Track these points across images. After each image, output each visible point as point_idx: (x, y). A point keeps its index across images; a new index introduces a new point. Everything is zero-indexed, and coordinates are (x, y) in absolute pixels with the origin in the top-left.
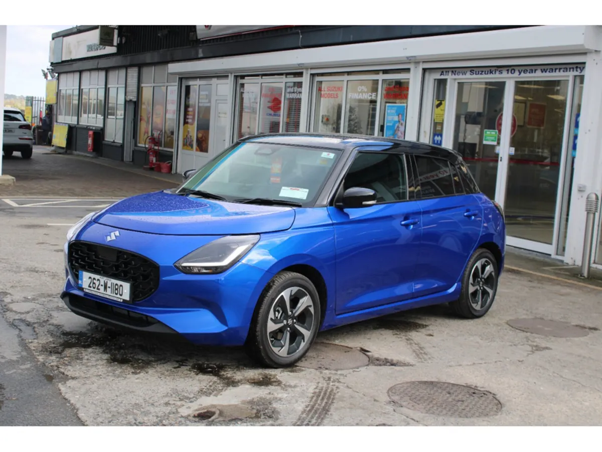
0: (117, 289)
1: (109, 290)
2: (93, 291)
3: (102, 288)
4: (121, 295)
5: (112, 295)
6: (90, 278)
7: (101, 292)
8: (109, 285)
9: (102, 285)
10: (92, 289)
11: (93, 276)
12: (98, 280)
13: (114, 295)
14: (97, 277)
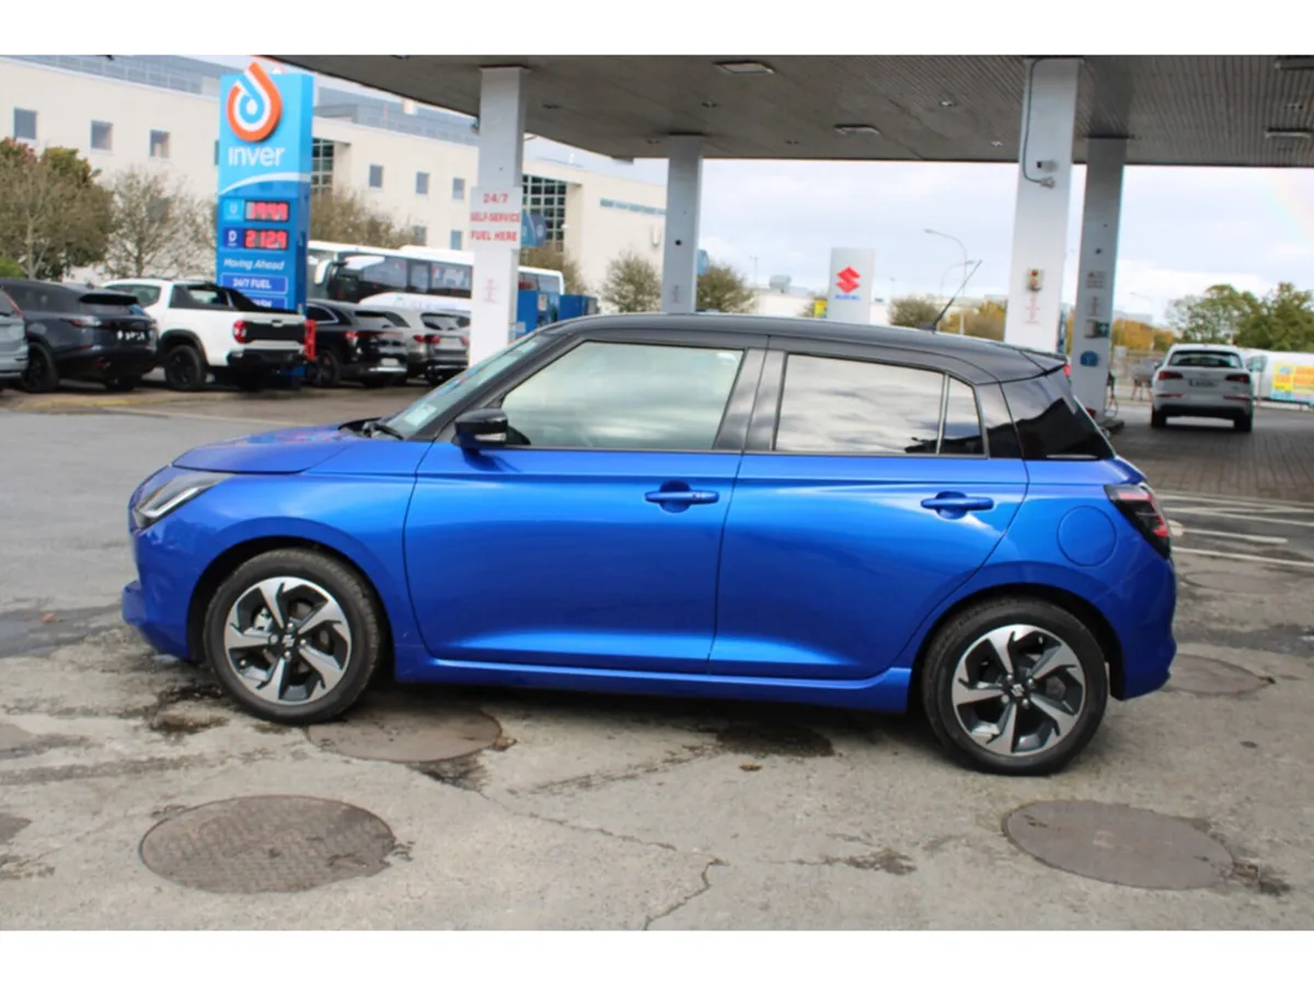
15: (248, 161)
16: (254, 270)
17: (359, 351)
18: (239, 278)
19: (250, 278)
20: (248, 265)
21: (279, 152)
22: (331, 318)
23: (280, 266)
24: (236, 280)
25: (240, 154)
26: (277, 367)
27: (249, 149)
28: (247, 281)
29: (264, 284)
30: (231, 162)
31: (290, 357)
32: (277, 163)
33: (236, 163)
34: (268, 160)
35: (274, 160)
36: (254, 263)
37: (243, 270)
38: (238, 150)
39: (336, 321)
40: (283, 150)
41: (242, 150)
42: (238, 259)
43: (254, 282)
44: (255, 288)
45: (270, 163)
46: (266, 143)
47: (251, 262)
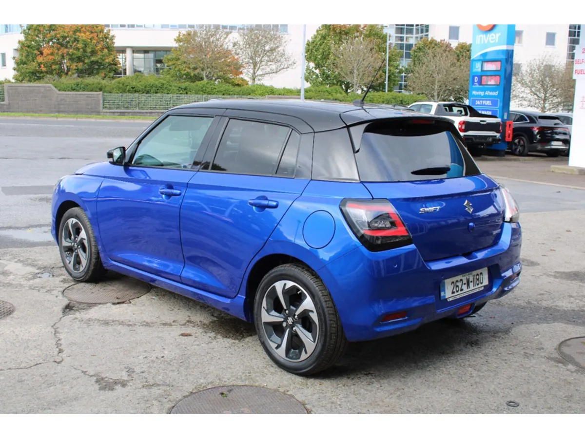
15: (484, 42)
16: (485, 96)
17: (538, 136)
18: (478, 100)
19: (483, 100)
20: (482, 94)
21: (498, 35)
22: (526, 120)
23: (496, 94)
24: (476, 101)
25: (481, 38)
26: (482, 144)
27: (485, 35)
28: (482, 101)
29: (488, 103)
30: (477, 43)
31: (490, 140)
32: (497, 41)
33: (479, 43)
34: (492, 40)
35: (495, 39)
36: (485, 93)
37: (480, 96)
38: (480, 36)
39: (528, 121)
40: (500, 34)
41: (482, 36)
42: (478, 91)
43: (484, 102)
44: (485, 105)
45: (493, 42)
46: (492, 32)
47: (483, 92)
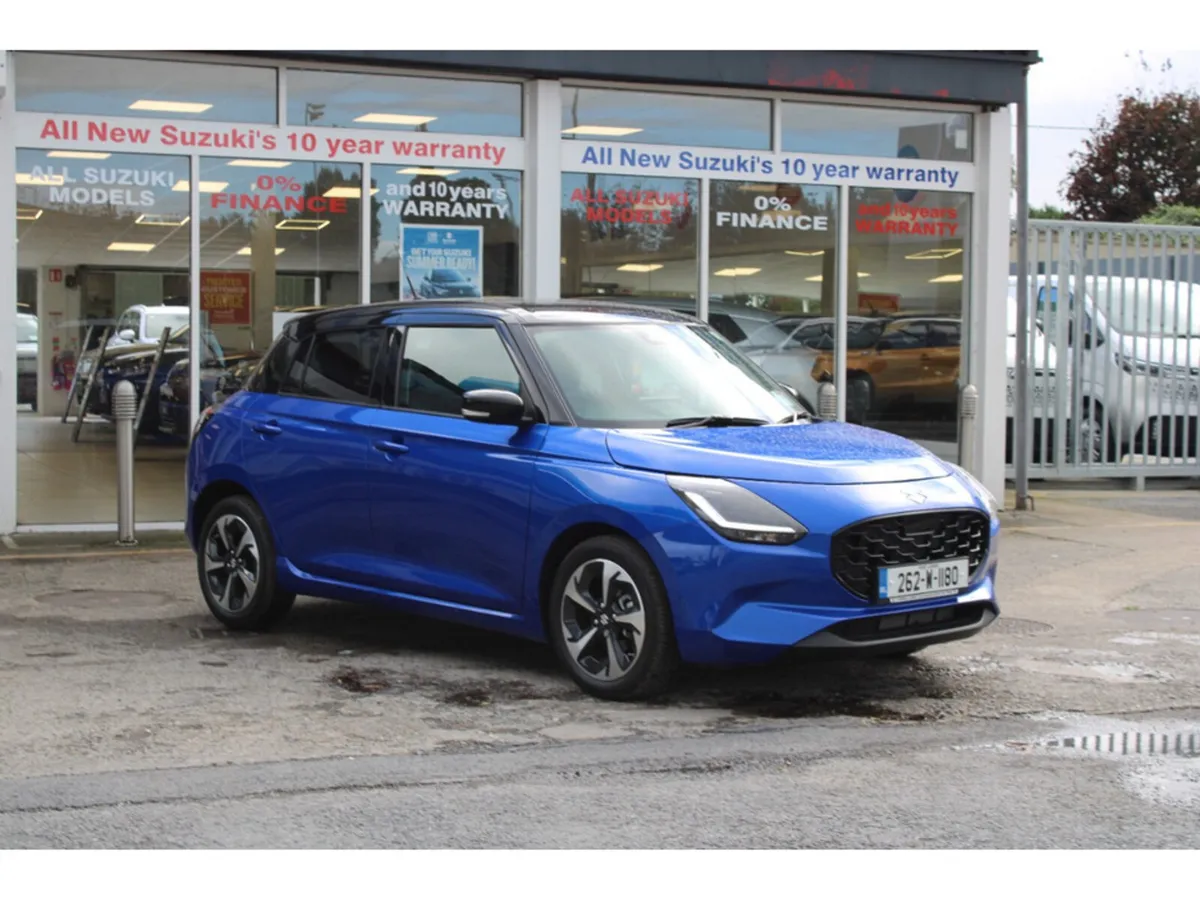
0: (948, 577)
1: (935, 583)
2: (908, 596)
3: (923, 586)
4: (955, 583)
5: (942, 588)
6: (902, 575)
7: (924, 592)
8: (935, 573)
9: (923, 580)
10: (906, 593)
11: (905, 569)
12: (917, 573)
13: (945, 587)
14: (912, 569)
